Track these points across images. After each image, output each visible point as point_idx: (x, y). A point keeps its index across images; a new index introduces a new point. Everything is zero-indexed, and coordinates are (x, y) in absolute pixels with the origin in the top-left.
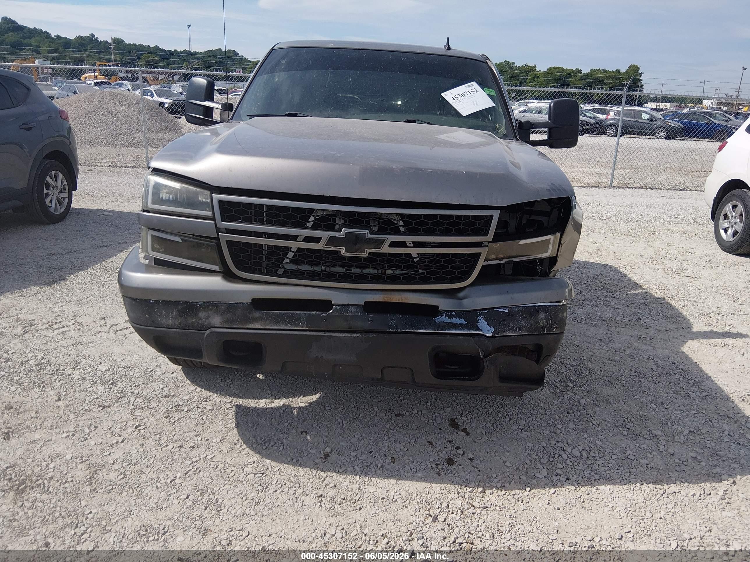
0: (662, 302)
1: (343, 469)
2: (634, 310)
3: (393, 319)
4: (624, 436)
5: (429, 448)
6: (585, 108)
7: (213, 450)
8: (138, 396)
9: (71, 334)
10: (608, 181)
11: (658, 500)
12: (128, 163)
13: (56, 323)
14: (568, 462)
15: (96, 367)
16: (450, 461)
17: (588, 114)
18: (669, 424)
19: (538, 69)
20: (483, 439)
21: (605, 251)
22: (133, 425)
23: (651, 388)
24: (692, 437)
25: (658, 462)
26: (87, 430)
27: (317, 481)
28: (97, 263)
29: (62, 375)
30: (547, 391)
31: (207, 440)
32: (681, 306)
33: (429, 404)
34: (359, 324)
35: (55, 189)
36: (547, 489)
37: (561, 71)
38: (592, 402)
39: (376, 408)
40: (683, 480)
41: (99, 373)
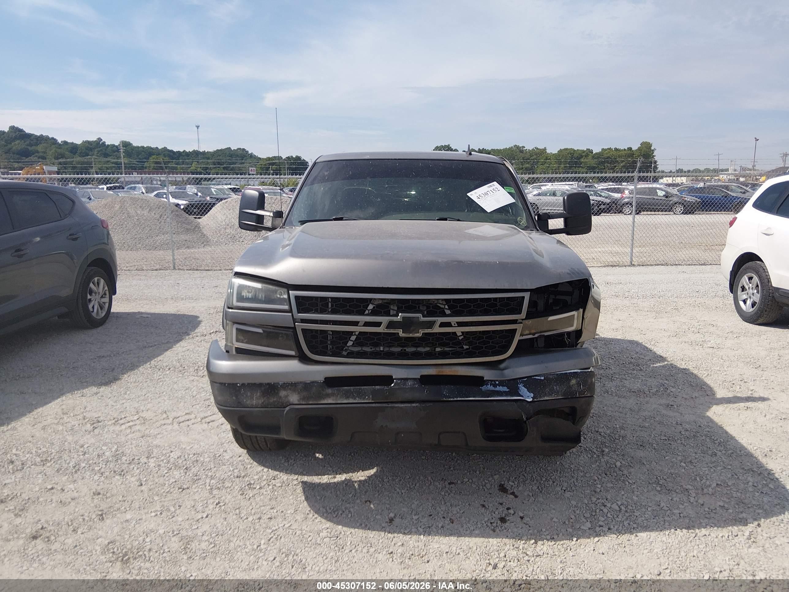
0: (687, 372)
1: (408, 530)
2: (661, 381)
3: (445, 390)
4: (659, 491)
5: (483, 510)
6: (599, 188)
7: (289, 520)
8: (212, 478)
9: (138, 427)
10: (627, 260)
11: (691, 542)
12: (154, 266)
13: (121, 419)
14: (609, 515)
15: (168, 455)
16: (503, 520)
17: (603, 194)
18: (698, 479)
19: (548, 151)
20: (530, 500)
21: (630, 327)
22: (213, 502)
23: (680, 449)
24: (719, 489)
25: (691, 512)
26: (172, 509)
27: (386, 541)
28: (146, 363)
29: (139, 463)
30: (585, 456)
31: (282, 512)
32: (705, 375)
33: (478, 472)
34: (417, 395)
35: (97, 294)
36: (592, 538)
37: (572, 152)
38: (627, 464)
39: (429, 478)
40: (713, 525)
41: (172, 460)
